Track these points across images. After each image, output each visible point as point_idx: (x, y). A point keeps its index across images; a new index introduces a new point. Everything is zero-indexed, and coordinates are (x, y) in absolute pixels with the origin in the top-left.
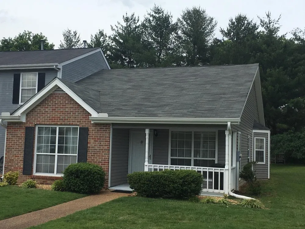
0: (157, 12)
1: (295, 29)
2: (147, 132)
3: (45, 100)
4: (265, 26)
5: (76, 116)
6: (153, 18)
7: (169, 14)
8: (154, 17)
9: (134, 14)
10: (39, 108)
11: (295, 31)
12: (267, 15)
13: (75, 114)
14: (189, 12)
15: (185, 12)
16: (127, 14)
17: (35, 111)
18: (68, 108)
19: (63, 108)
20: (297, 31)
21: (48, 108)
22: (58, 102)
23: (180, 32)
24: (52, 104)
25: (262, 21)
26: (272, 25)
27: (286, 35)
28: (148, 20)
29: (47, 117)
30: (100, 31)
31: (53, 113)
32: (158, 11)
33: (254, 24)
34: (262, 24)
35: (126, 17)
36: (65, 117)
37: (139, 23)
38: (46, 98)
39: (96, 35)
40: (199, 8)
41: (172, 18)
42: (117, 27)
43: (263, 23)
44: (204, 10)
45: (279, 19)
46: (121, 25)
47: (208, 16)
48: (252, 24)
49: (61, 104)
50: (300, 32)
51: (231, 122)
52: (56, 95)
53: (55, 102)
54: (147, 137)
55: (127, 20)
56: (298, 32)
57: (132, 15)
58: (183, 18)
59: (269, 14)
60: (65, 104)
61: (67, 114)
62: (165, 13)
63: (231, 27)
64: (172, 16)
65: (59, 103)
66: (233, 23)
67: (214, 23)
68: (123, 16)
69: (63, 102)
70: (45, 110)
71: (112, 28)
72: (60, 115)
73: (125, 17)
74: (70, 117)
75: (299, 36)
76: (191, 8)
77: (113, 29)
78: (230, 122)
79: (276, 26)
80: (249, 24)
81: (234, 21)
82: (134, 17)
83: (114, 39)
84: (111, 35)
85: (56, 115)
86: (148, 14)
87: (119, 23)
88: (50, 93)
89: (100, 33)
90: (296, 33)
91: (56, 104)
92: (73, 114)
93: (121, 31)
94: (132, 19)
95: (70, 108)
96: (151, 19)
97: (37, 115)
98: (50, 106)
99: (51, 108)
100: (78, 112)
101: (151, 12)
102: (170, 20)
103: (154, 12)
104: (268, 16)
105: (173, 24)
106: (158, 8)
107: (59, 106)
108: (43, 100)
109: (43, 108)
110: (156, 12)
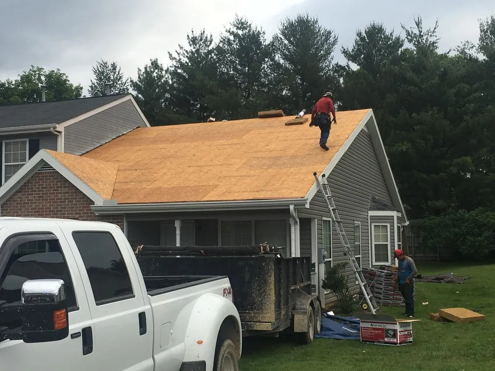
0: (241, 27)
1: (464, 43)
2: (177, 224)
3: (28, 183)
4: (413, 42)
5: (74, 205)
6: (234, 37)
7: (259, 29)
8: (236, 35)
9: (204, 32)
10: (19, 195)
11: (464, 47)
12: (416, 23)
13: (72, 201)
14: (291, 25)
15: (285, 25)
16: (193, 32)
17: (14, 201)
18: (61, 193)
19: (54, 193)
20: (466, 46)
21: (32, 194)
22: (46, 185)
23: (278, 57)
24: (38, 188)
25: (408, 34)
26: (425, 40)
27: (448, 53)
28: (226, 40)
29: (32, 209)
30: (153, 61)
31: (40, 203)
32: (242, 25)
33: (396, 38)
34: (409, 37)
35: (193, 36)
36: (57, 208)
37: (213, 46)
38: (29, 180)
39: (146, 68)
40: (306, 17)
41: (265, 36)
42: (178, 54)
43: (411, 36)
44: (315, 20)
45: (435, 28)
46: (185, 50)
47: (323, 28)
48: (394, 38)
49: (51, 188)
50: (472, 47)
51: (295, 205)
52: (44, 174)
53: (43, 185)
54: (178, 232)
55: (194, 41)
56: (469, 47)
57: (202, 34)
58: (283, 33)
59: (420, 21)
60: (57, 187)
61: (61, 202)
62: (253, 27)
63: (359, 45)
64: (264, 32)
65: (48, 186)
66: (362, 39)
67: (332, 39)
68: (188, 36)
69: (53, 185)
70: (28, 197)
71: (171, 55)
72: (51, 205)
73: (190, 38)
74: (65, 208)
75: (470, 55)
76: (293, 18)
77: (171, 58)
78: (293, 206)
79: (432, 39)
80: (387, 38)
81: (364, 34)
82: (205, 36)
83: (174, 74)
84: (169, 66)
85: (44, 206)
86: (226, 31)
87: (181, 48)
88: (33, 173)
89: (152, 64)
90: (465, 50)
91: (44, 188)
92: (69, 202)
93: (185, 60)
94: (201, 40)
95: (64, 193)
96: (232, 38)
97: (17, 207)
98: (35, 191)
99: (37, 194)
100: (76, 199)
101: (231, 27)
102: (262, 38)
103: (236, 28)
104: (418, 24)
105: (267, 44)
106: (242, 21)
107: (48, 191)
108: (25, 183)
109: (25, 195)
110: (238, 26)
